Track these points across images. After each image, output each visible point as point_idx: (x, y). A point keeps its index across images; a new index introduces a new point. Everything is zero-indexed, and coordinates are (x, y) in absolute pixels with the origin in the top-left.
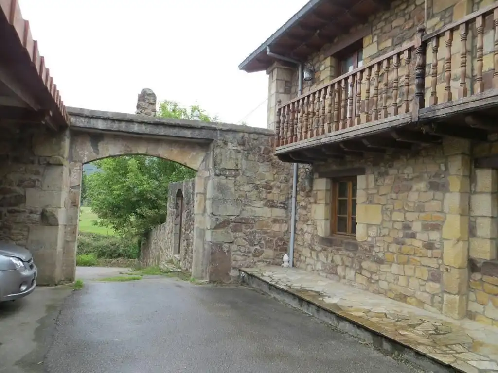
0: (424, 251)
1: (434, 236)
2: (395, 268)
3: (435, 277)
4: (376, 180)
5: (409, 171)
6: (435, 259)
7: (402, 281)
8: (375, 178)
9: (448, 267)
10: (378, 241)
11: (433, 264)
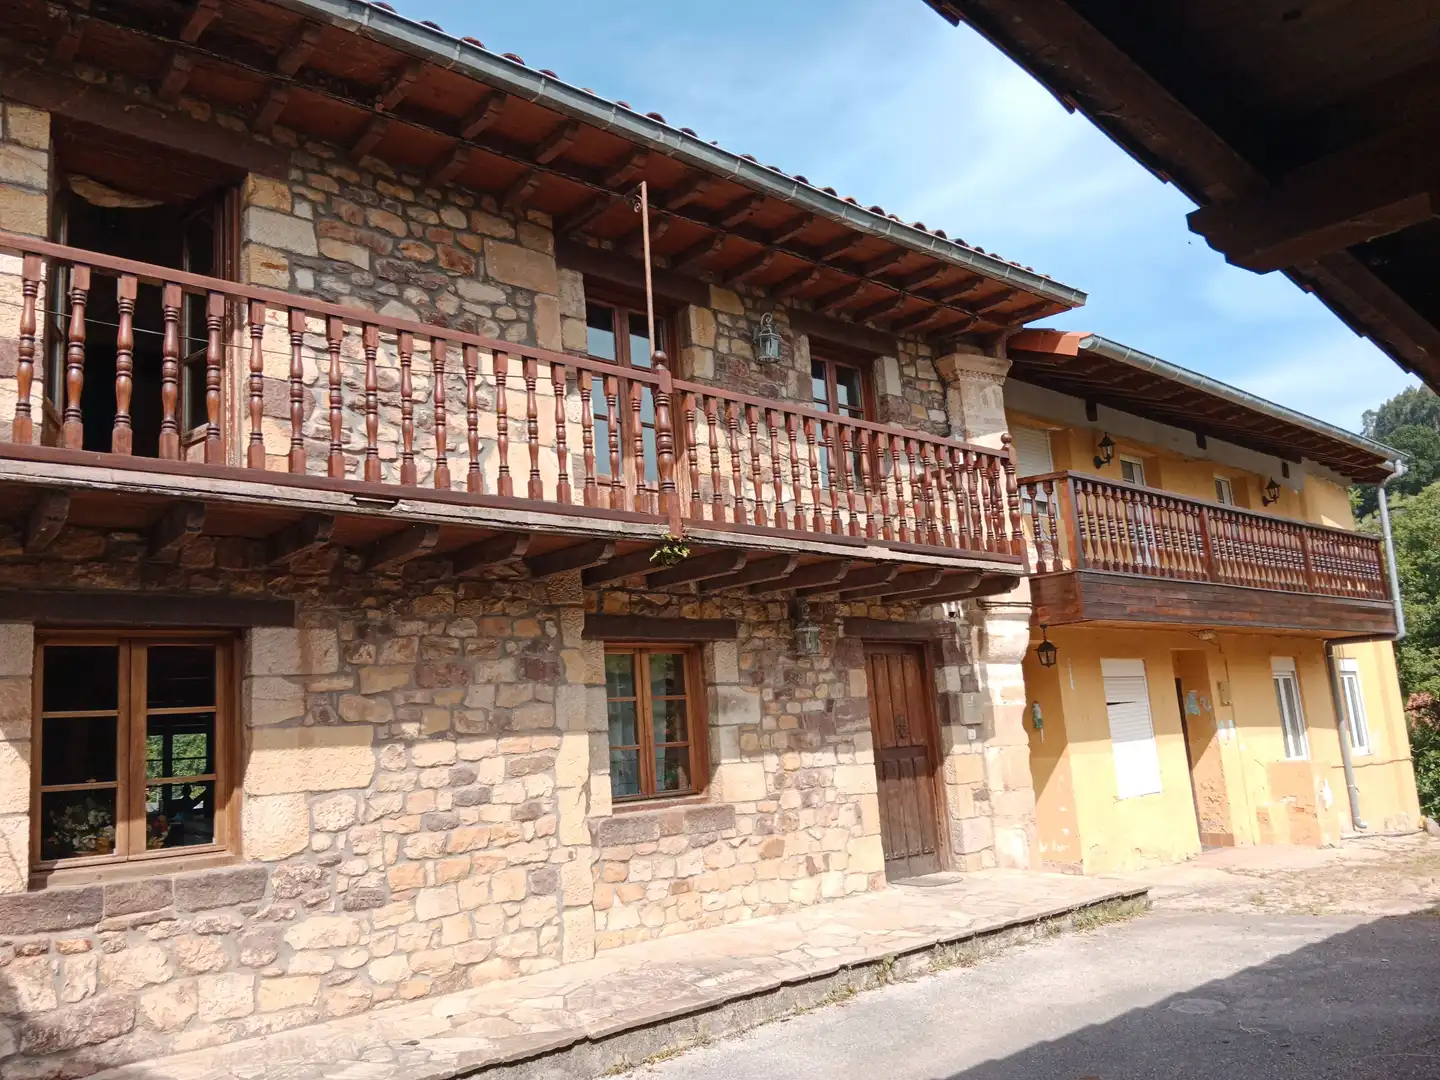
0: (514, 827)
1: (538, 784)
2: (428, 904)
3: (544, 882)
4: (346, 651)
5: (463, 630)
6: (542, 841)
7: (454, 931)
8: (340, 641)
9: (570, 849)
10: (359, 839)
11: (538, 851)
